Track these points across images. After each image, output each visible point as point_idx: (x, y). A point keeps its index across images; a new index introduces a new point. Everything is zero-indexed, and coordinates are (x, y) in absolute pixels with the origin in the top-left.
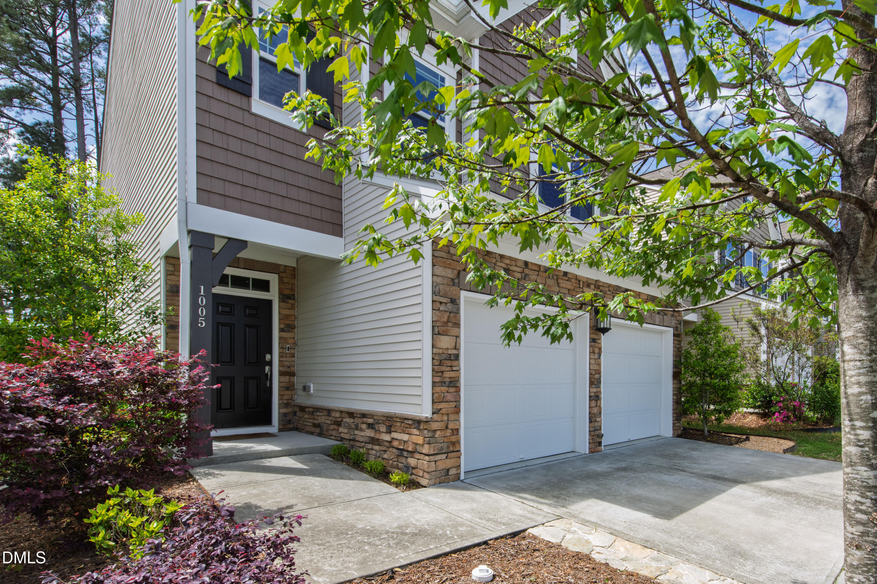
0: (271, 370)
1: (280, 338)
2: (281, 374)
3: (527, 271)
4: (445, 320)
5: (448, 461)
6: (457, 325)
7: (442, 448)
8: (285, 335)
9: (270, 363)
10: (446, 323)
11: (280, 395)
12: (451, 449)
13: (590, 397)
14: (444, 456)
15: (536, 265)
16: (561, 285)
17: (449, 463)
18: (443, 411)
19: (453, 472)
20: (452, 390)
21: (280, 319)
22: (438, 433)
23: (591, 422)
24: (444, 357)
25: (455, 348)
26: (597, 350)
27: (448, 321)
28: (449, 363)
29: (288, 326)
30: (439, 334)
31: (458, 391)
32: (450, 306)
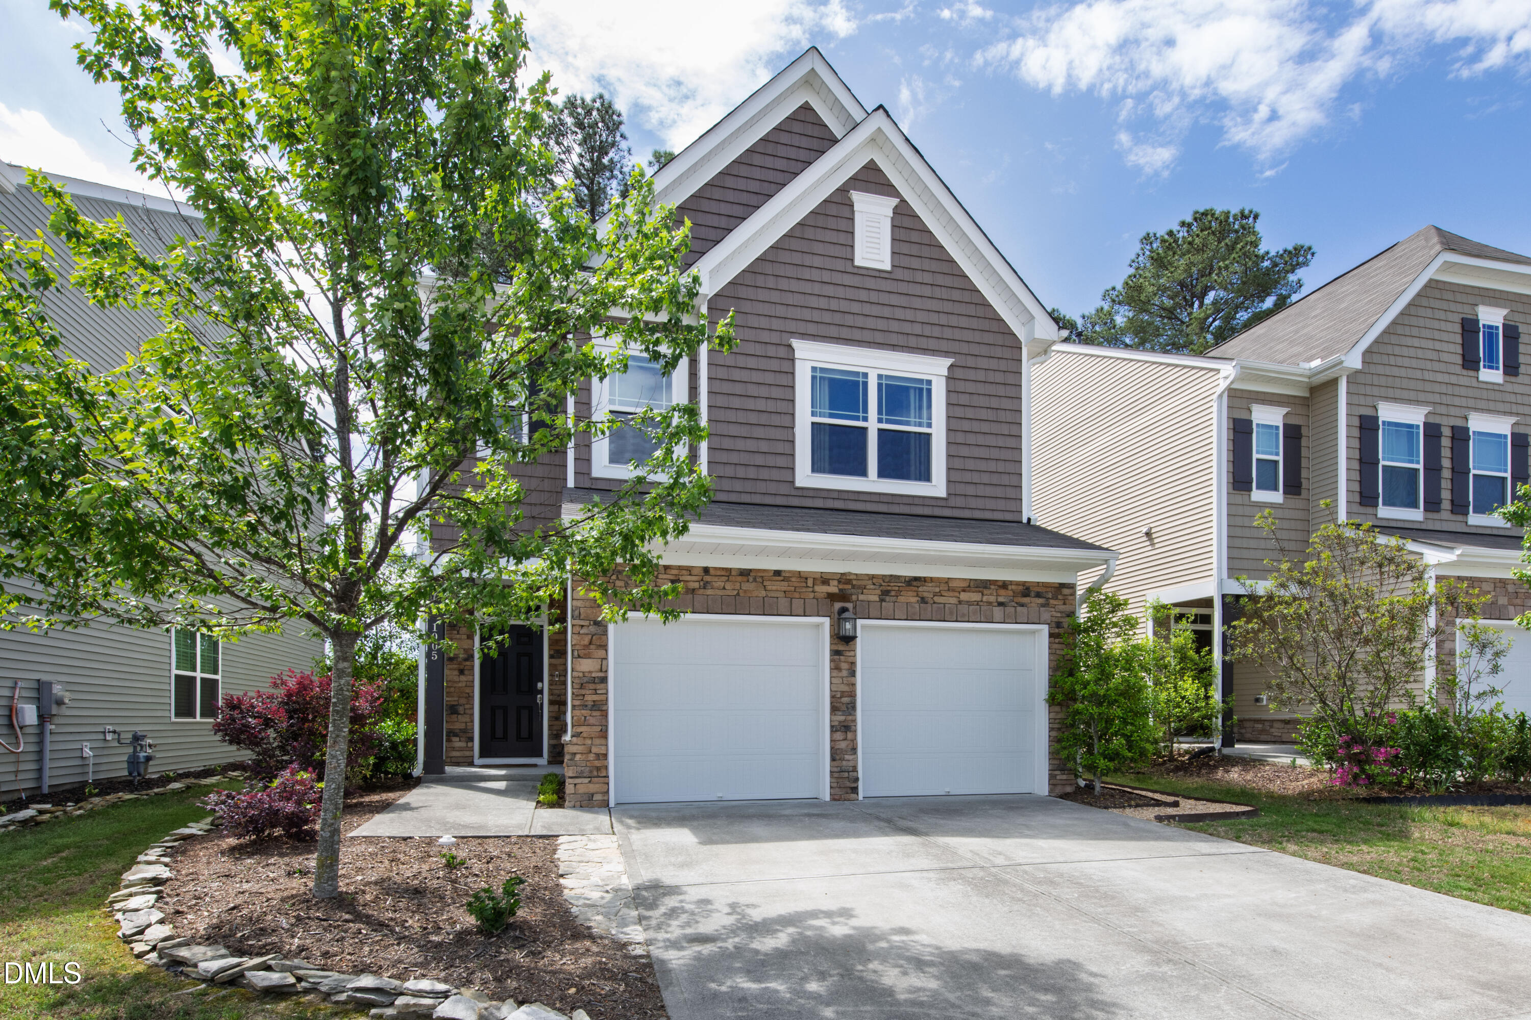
0: (542, 699)
1: (550, 665)
2: (551, 703)
3: (707, 578)
4: (586, 642)
5: (591, 786)
6: (604, 647)
7: (582, 772)
8: (554, 661)
9: (541, 692)
10: (586, 647)
11: (550, 726)
12: (595, 773)
13: (832, 727)
14: (587, 780)
15: (723, 569)
16: (769, 588)
17: (592, 788)
18: (584, 735)
19: (598, 797)
20: (597, 713)
21: (550, 645)
22: (578, 757)
23: (833, 759)
24: (585, 680)
25: (601, 671)
26: (844, 666)
27: (590, 643)
28: (592, 686)
29: (557, 651)
30: (579, 657)
31: (605, 715)
32: (593, 629)
